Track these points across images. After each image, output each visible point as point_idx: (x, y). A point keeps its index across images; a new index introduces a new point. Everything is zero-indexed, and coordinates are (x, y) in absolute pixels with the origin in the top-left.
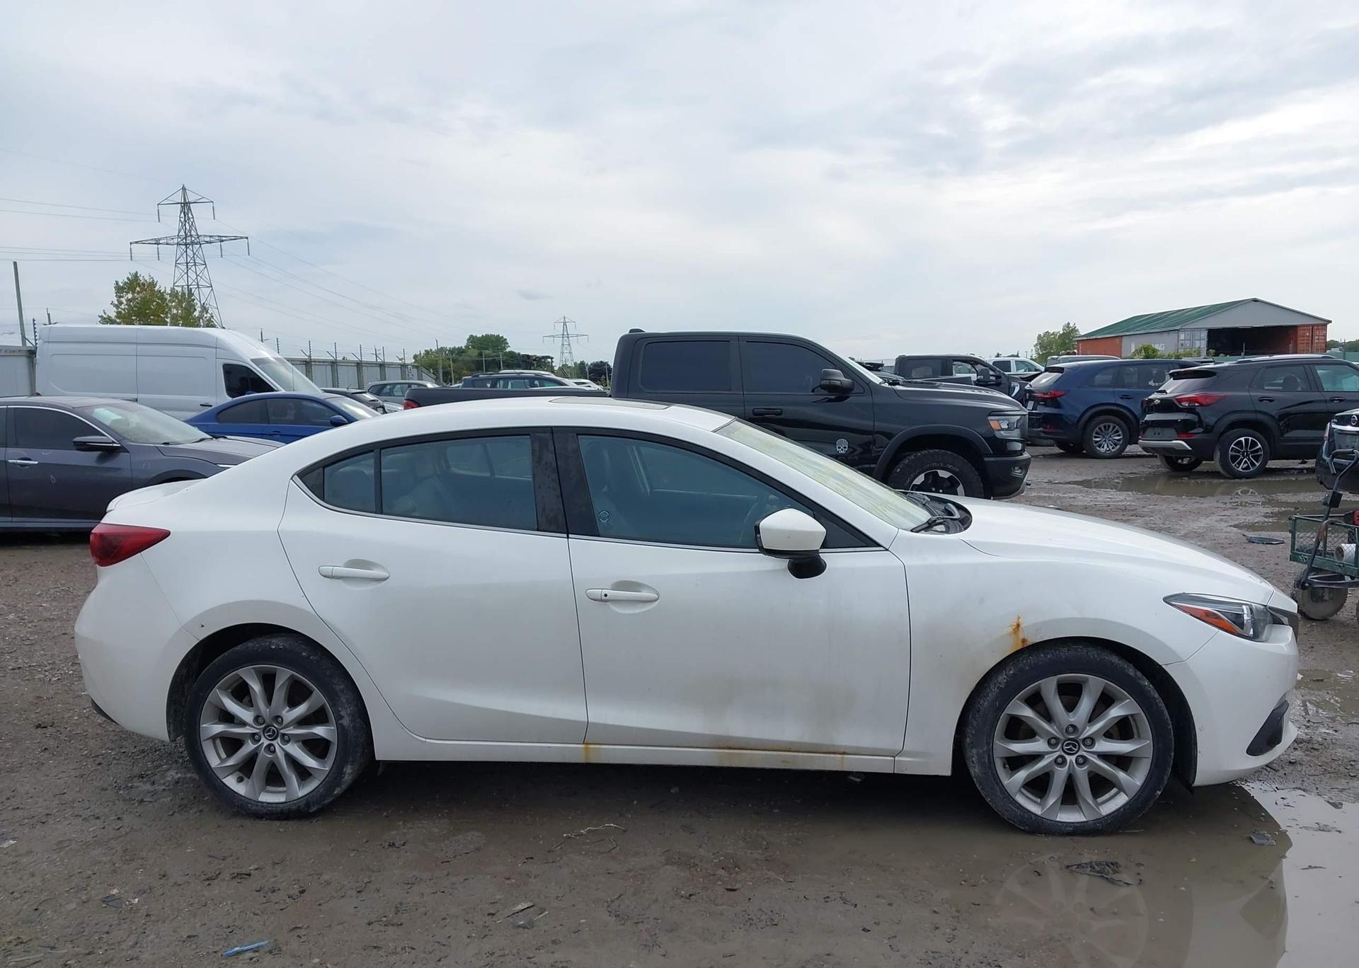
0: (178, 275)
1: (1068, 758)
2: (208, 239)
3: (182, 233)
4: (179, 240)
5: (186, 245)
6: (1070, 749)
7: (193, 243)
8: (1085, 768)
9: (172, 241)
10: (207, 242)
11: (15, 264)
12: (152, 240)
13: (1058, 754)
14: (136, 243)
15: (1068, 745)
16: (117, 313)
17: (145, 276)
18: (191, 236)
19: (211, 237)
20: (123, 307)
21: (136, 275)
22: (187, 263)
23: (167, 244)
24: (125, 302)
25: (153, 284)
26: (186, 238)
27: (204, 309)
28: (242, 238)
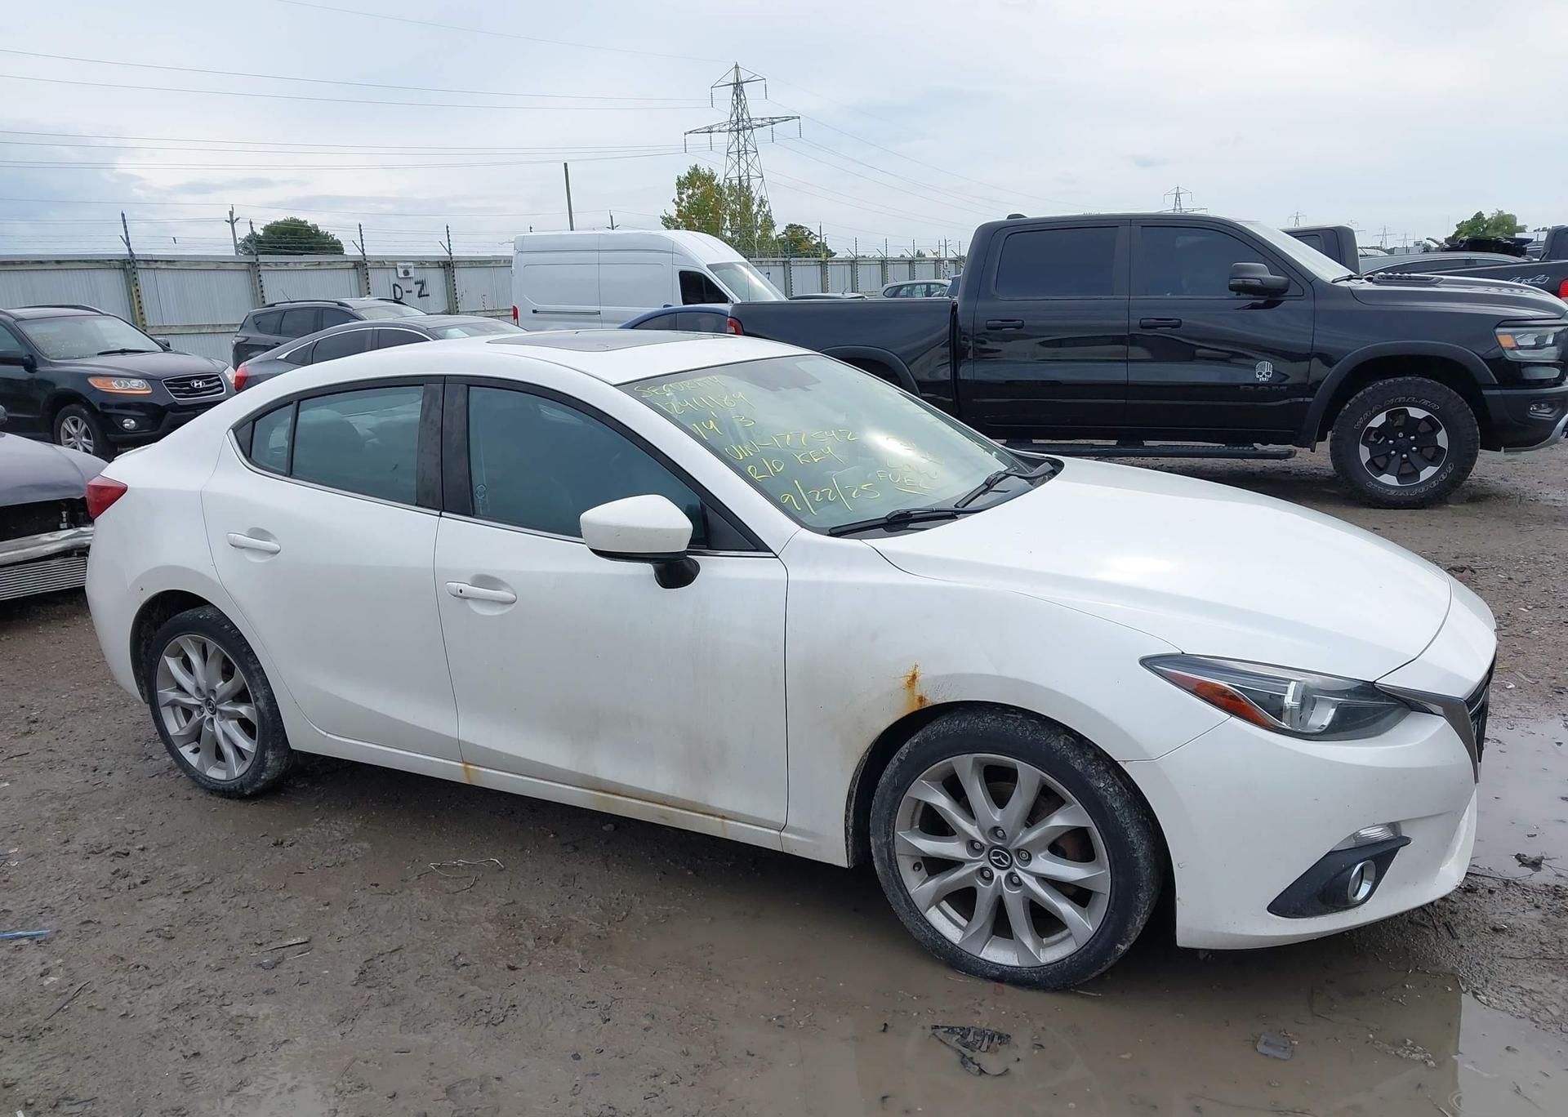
0: (729, 165)
1: (997, 873)
2: (759, 122)
3: (734, 118)
4: (732, 125)
5: (738, 130)
6: (999, 861)
7: (744, 128)
8: (1018, 891)
9: (724, 128)
10: (759, 126)
11: (566, 165)
12: (705, 128)
13: (981, 864)
14: (690, 132)
15: (996, 854)
16: (680, 211)
17: (704, 169)
18: (743, 120)
19: (762, 119)
20: (683, 204)
21: (696, 169)
22: (739, 152)
23: (719, 131)
24: (685, 199)
25: (712, 177)
26: (737, 123)
27: (762, 202)
28: (793, 118)
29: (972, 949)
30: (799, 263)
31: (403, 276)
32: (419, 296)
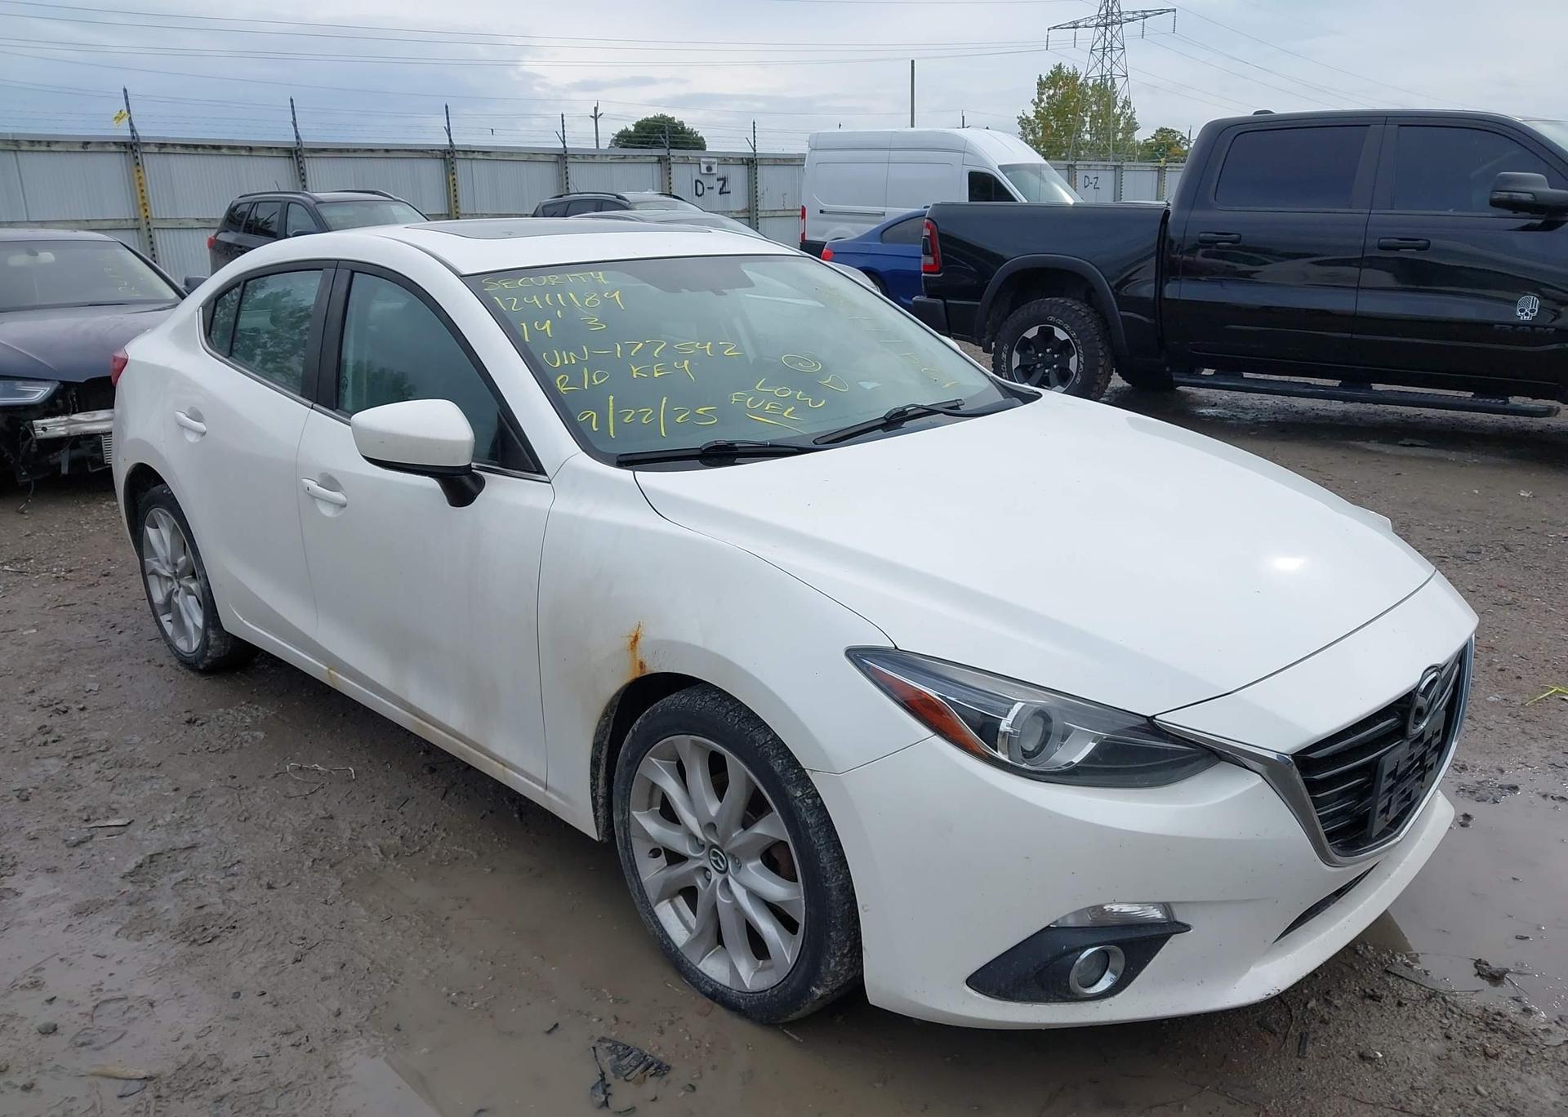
0: (1092, 63)
1: (715, 876)
2: (1130, 16)
3: (1104, 12)
4: (1099, 20)
5: (1106, 26)
6: (716, 862)
7: (1113, 23)
9: (1091, 23)
10: (1129, 20)
11: (913, 62)
12: (1070, 23)
13: (701, 863)
14: (1054, 28)
16: (1037, 112)
17: (1068, 68)
18: (1113, 13)
19: (1134, 13)
20: (1043, 105)
21: (1059, 67)
22: (1104, 49)
23: (1086, 27)
24: (1045, 99)
25: (1075, 77)
26: (1106, 18)
27: (1127, 104)
28: (1168, 11)
29: (692, 957)
30: (1132, 168)
31: (706, 172)
32: (720, 193)
